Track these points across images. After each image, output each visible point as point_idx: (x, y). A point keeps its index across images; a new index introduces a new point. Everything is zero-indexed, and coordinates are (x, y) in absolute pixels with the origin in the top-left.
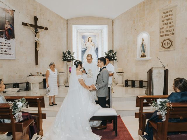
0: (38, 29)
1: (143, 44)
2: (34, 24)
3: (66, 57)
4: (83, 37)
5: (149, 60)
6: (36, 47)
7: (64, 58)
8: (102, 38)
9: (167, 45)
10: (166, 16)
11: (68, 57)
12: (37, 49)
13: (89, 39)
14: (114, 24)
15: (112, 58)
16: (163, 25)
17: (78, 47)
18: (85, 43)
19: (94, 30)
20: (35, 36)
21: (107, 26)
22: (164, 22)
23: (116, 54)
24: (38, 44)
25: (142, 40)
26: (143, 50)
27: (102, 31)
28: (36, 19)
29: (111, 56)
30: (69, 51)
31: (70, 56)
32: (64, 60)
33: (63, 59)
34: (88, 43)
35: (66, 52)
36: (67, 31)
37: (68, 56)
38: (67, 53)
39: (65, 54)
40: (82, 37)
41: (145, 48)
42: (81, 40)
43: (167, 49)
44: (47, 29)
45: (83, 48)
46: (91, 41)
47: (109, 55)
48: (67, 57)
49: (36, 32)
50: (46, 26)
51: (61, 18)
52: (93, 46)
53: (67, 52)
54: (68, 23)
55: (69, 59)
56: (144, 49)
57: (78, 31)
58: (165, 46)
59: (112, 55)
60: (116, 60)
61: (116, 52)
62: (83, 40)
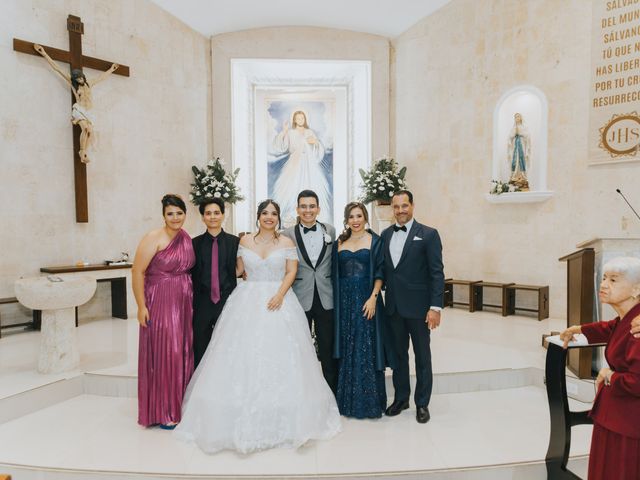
0: (87, 72)
1: (517, 136)
2: (68, 50)
3: (206, 189)
4: (275, 110)
5: (543, 202)
6: (77, 146)
7: (198, 194)
8: (350, 114)
9: (623, 138)
10: (623, 19)
11: (213, 190)
12: (82, 154)
13: (299, 116)
14: (399, 56)
16: (608, 54)
17: (253, 150)
18: (282, 134)
19: (319, 83)
20: (74, 101)
21: (368, 64)
22: (614, 45)
23: (406, 176)
24: (83, 136)
25: (513, 121)
26: (520, 161)
27: (347, 86)
28: (75, 27)
29: (386, 184)
30: (217, 164)
31: (221, 185)
33: (194, 195)
34: (294, 134)
35: (206, 169)
36: (211, 85)
37: (213, 185)
38: (210, 172)
39: (203, 175)
40: (270, 110)
41: (526, 154)
42: (266, 123)
43: (623, 156)
44: (123, 71)
45: (273, 152)
46: (306, 126)
47: (379, 179)
48: (210, 189)
49: (76, 82)
50: (117, 60)
51: (186, 28)
52: (312, 144)
53: (210, 167)
54: (214, 50)
55: (217, 195)
56: (522, 158)
57: (253, 85)
58: (614, 145)
59: (388, 181)
61: (404, 169)
62: (274, 122)
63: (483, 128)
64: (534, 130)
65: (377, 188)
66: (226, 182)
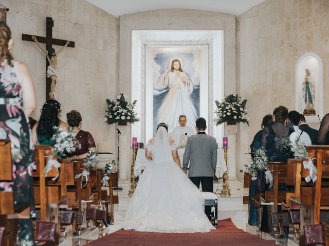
1: (307, 83)
3: (115, 114)
6: (48, 90)
7: (111, 117)
11: (119, 114)
12: (51, 94)
13: (176, 63)
15: (235, 117)
17: (144, 87)
18: (164, 75)
20: (47, 64)
21: (222, 32)
23: (246, 106)
24: (53, 84)
25: (305, 74)
26: (309, 98)
27: (208, 45)
28: (50, 23)
29: (232, 111)
30: (122, 97)
31: (125, 111)
32: (110, 121)
33: (108, 118)
34: (172, 75)
35: (115, 101)
36: (119, 47)
37: (120, 111)
38: (118, 103)
39: (113, 105)
45: (158, 88)
46: (180, 70)
47: (227, 108)
49: (51, 54)
52: (185, 83)
53: (118, 100)
54: (120, 25)
55: (123, 118)
56: (310, 96)
57: (146, 45)
59: (233, 109)
60: (244, 121)
61: (245, 101)
62: (158, 67)
63: (290, 77)
65: (226, 114)
66: (128, 109)
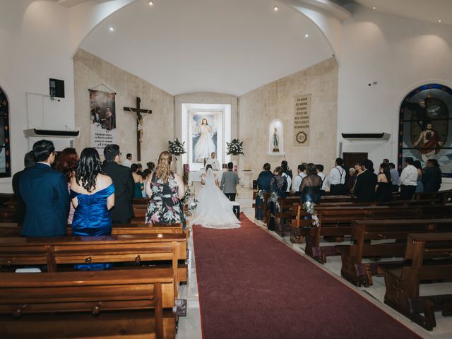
0: (141, 114)
1: (275, 135)
2: (136, 108)
3: (174, 149)
4: (195, 118)
8: (223, 122)
9: (301, 138)
10: (301, 104)
11: (176, 150)
12: (140, 140)
13: (204, 120)
14: (240, 103)
15: (237, 151)
17: (188, 134)
18: (198, 127)
19: (212, 111)
20: (138, 123)
21: (230, 105)
22: (299, 111)
23: (242, 146)
24: (141, 134)
25: (274, 130)
26: (276, 143)
27: (223, 112)
28: (138, 100)
30: (177, 140)
31: (179, 148)
34: (203, 127)
35: (173, 142)
36: (174, 112)
37: (176, 148)
38: (175, 143)
40: (194, 118)
41: (278, 140)
42: (193, 123)
43: (302, 143)
45: (194, 133)
46: (207, 124)
47: (233, 146)
50: (149, 109)
51: (167, 94)
52: (209, 131)
54: (175, 100)
55: (178, 151)
57: (189, 111)
58: (299, 140)
59: (236, 147)
60: (242, 153)
61: (242, 143)
62: (195, 122)
63: (266, 131)
64: (280, 134)
65: (232, 149)
66: (181, 147)
